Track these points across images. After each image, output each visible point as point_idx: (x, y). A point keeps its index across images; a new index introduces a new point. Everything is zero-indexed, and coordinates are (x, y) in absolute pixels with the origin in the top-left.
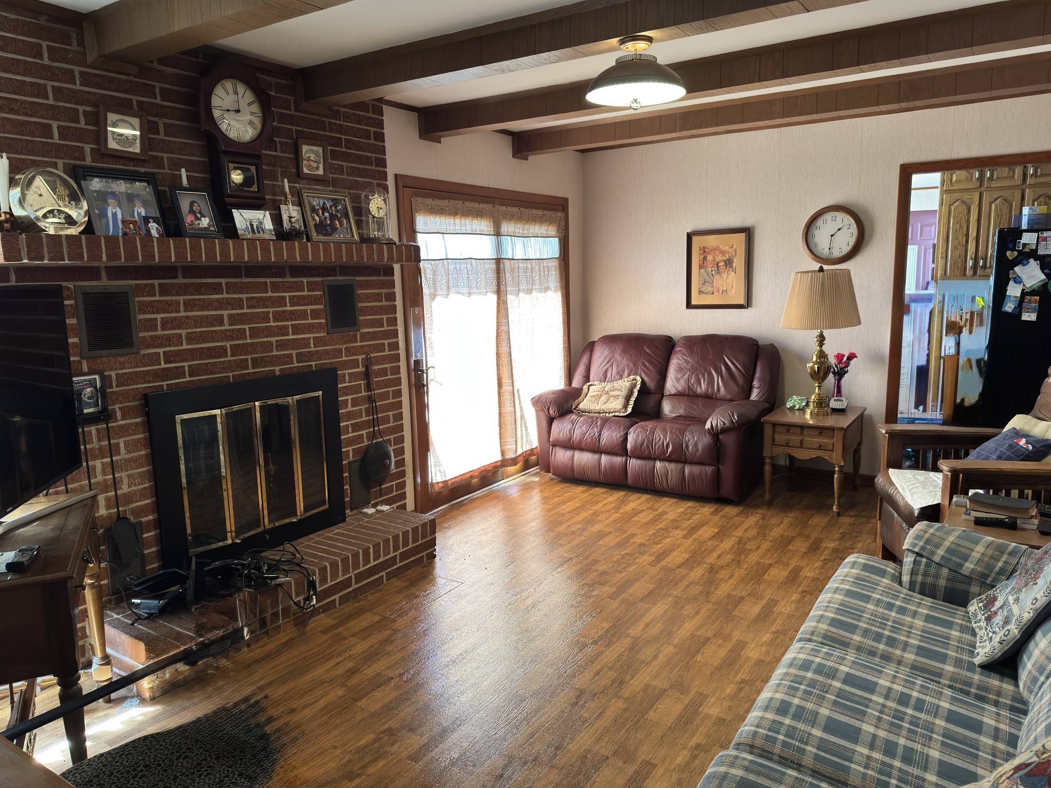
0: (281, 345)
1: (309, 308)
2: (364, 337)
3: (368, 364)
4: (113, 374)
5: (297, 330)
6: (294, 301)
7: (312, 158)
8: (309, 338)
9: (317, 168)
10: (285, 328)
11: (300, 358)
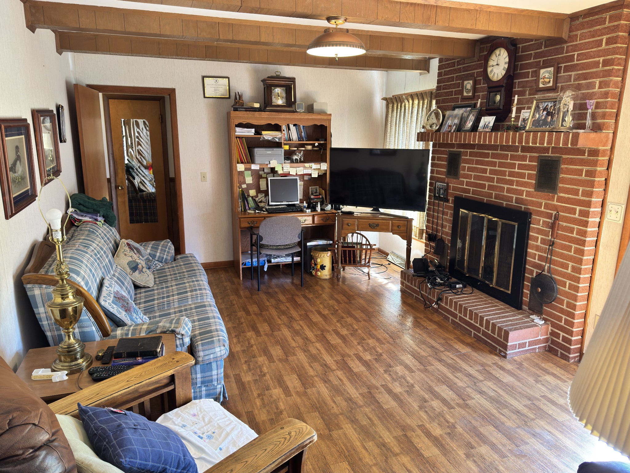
0: (509, 190)
1: (527, 172)
2: (560, 200)
3: (557, 218)
4: (452, 185)
5: (519, 184)
6: (521, 167)
7: (546, 77)
8: (523, 191)
9: (549, 82)
10: (513, 181)
11: (517, 201)
